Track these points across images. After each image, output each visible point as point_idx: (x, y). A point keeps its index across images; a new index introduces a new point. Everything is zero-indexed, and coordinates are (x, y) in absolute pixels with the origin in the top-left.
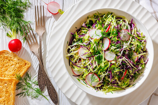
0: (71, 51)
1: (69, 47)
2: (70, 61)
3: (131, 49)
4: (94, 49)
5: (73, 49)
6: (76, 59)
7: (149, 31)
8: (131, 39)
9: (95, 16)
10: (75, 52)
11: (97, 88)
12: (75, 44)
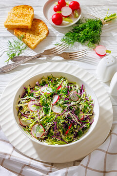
0: (21, 103)
1: (21, 100)
2: (19, 112)
3: (78, 108)
4: (43, 101)
5: (24, 101)
6: (25, 111)
7: (98, 98)
8: (79, 100)
9: (49, 78)
10: (25, 104)
11: (41, 139)
12: (27, 98)
